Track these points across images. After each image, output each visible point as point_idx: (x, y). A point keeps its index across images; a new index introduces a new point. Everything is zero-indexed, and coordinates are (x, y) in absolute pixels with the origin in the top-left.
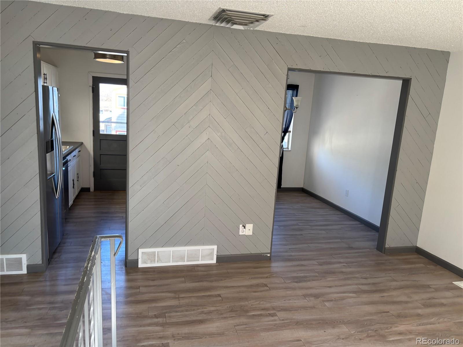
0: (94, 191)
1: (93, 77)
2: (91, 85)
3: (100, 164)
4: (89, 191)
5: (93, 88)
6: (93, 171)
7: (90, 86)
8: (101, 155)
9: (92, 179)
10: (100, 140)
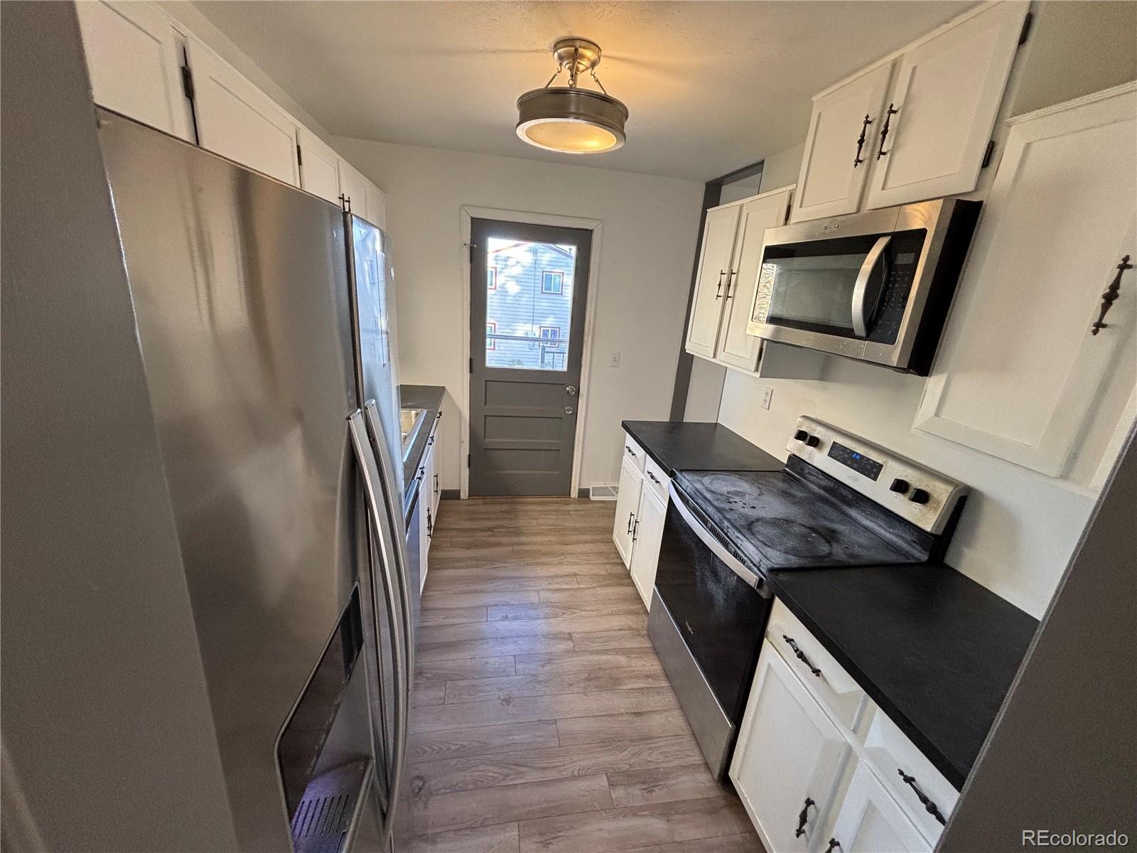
0: (469, 496)
1: (472, 218)
2: (468, 241)
3: (485, 438)
4: (459, 498)
5: (472, 249)
6: (467, 453)
7: (465, 244)
8: (487, 418)
9: (466, 472)
10: (486, 381)
